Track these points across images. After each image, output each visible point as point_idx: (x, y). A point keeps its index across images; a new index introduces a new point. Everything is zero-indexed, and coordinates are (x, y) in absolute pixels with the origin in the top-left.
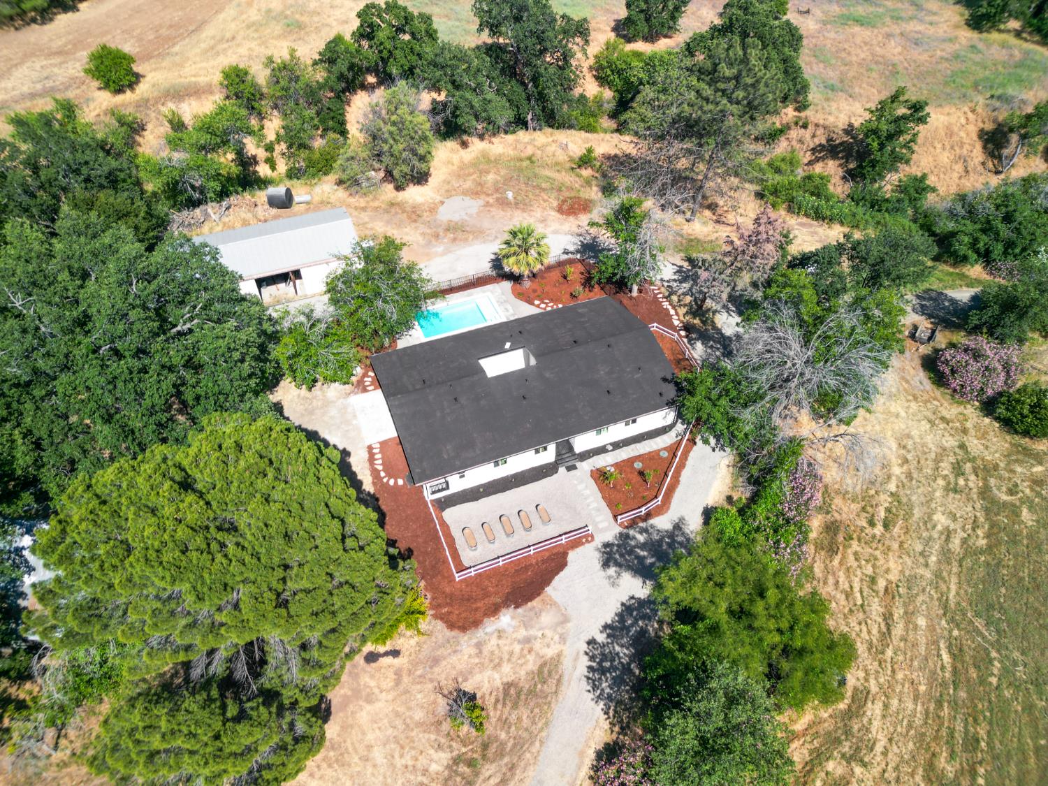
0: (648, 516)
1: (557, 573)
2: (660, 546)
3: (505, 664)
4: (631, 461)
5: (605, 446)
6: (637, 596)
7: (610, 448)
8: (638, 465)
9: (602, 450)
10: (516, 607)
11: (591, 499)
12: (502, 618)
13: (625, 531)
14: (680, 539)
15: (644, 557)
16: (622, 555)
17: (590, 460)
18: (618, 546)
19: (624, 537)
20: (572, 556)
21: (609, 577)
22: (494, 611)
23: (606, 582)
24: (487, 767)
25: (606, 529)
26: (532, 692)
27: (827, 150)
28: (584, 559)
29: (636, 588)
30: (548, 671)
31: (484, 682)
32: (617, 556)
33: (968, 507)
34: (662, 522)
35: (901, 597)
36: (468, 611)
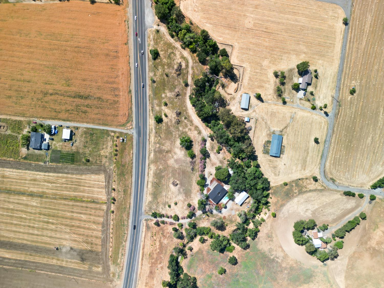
4: (210, 192)
26: (209, 177)
27: (207, 240)
28: (209, 184)
29: (206, 183)
30: (209, 178)
31: (211, 176)
32: (208, 185)
33: (192, 196)
34: (206, 188)
35: (194, 189)
36: (213, 179)
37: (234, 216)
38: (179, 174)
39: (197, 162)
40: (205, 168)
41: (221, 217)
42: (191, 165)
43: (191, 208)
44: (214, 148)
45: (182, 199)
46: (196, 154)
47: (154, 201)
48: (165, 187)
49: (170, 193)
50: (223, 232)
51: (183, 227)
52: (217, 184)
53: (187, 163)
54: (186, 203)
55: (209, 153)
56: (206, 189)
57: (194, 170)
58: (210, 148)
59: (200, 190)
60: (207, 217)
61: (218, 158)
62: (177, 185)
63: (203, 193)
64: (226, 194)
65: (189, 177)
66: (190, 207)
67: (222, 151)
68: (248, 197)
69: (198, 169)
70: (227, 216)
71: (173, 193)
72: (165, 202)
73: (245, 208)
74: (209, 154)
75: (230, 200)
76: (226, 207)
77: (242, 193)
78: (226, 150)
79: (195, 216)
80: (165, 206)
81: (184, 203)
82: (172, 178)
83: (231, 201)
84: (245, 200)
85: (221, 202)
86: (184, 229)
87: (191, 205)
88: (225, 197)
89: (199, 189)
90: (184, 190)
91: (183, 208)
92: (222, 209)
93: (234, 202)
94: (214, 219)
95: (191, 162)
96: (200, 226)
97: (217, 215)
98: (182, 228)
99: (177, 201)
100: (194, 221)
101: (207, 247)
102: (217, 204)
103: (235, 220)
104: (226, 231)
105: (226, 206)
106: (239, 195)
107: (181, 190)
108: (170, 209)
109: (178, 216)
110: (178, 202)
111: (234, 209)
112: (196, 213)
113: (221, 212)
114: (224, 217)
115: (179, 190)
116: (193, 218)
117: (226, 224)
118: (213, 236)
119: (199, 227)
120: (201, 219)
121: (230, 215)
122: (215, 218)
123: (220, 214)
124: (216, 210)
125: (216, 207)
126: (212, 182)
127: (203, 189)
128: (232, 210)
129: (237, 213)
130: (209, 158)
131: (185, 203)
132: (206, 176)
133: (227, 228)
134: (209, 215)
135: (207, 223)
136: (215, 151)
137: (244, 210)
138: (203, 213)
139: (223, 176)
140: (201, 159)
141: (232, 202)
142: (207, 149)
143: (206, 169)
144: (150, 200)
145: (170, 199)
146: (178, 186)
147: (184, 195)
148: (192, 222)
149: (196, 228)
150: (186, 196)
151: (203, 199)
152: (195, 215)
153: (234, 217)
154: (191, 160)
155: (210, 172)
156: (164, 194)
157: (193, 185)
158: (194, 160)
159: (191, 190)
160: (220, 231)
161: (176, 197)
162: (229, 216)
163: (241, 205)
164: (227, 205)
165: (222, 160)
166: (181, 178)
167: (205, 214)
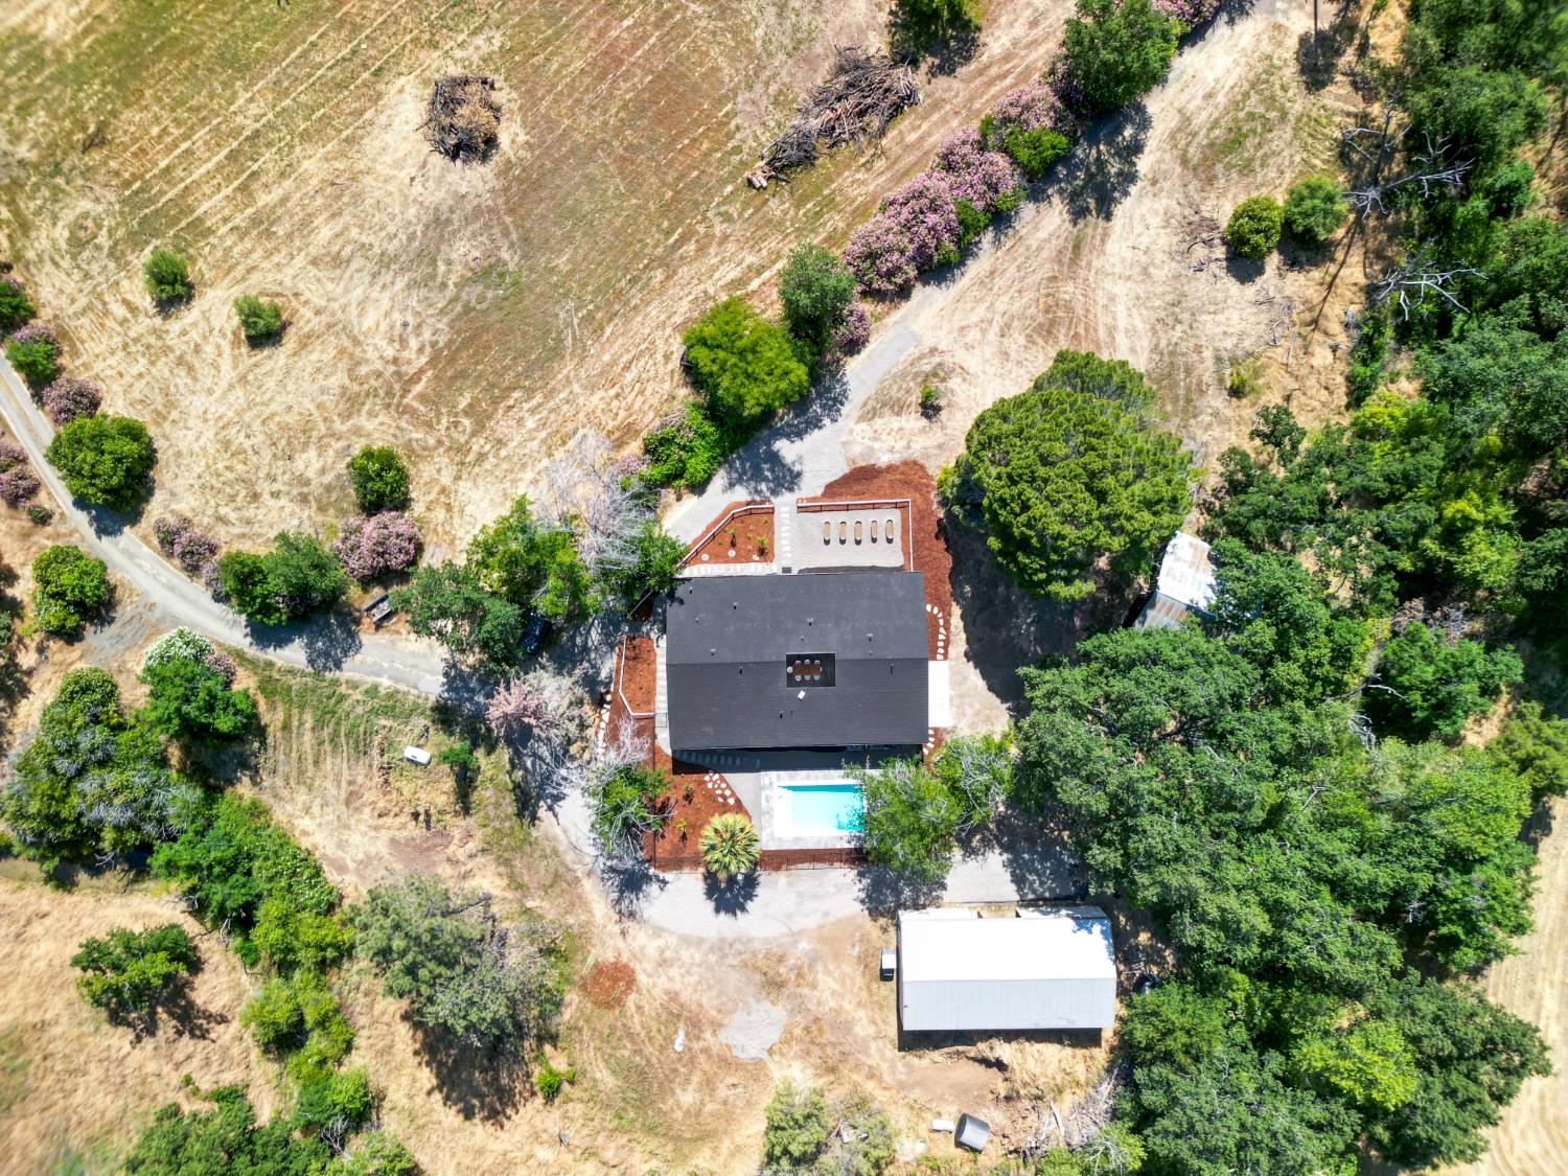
1: (836, 481)
2: (752, 474)
3: (896, 428)
4: (736, 560)
6: (788, 443)
8: (732, 553)
10: (874, 465)
11: (784, 535)
12: (886, 461)
13: (771, 497)
14: (735, 475)
15: (769, 470)
16: (784, 478)
18: (783, 487)
19: (775, 492)
20: (819, 492)
21: (800, 465)
22: (890, 468)
23: (804, 462)
24: (927, 370)
25: (784, 503)
26: (884, 404)
27: (192, 1022)
28: (812, 486)
29: (785, 448)
30: (869, 414)
31: (913, 421)
32: (788, 479)
33: (502, 425)
34: (741, 494)
35: (607, 377)
36: (908, 474)
37: (727, 1062)
38: (610, 62)
39: (906, 129)
40: (936, 269)
41: (579, 939)
42: (822, 99)
43: (371, 528)
44: (1247, 169)
45: (378, 351)
46: (995, 42)
47: (75, 76)
48: (333, 52)
49: (314, 163)
50: (450, 1117)
51: (93, 637)
52: (891, 556)
53: (799, 47)
54: (378, 430)
55: (1144, 164)
56: (722, 496)
57: (804, 179)
58: (1201, 120)
59: (655, 449)
60: (439, 793)
61: (1175, 310)
62: (470, 146)
63: (647, 497)
64: (878, 755)
65: (680, 208)
66: (372, 506)
67: (1303, 285)
68: (1086, 1038)
69: (862, 212)
70: (652, 984)
71: (341, 191)
72: (182, 205)
73: (919, 1110)
74: (1130, 177)
75: (857, 857)
76: (730, 894)
77: (1061, 923)
78: (1345, 306)
79: (327, 659)
80: (136, 240)
81: (352, 403)
82: (494, 40)
83: (844, 888)
84: (1010, 1036)
85: (741, 783)
86: (76, 660)
87: (403, 504)
88: (834, 777)
89: (650, 424)
90: (487, 273)
91: (293, 439)
92: (676, 863)
93: (872, 928)
94: (488, 880)
95: (853, 69)
96: (280, 814)
97: (561, 881)
98: (71, 636)
99: (306, 320)
100: (268, 686)
101: (106, 1104)
102: (683, 764)
103: (695, 1113)
104: (479, 1131)
105: (751, 882)
106: (996, 906)
107: (464, 251)
108: (148, 321)
109: (162, 475)
110: (304, 343)
111: (799, 1007)
112: (367, 636)
113: (631, 883)
114: (614, 981)
115: (439, 225)
116: (293, 655)
117: (559, 1062)
118: (316, 1044)
119: (256, 810)
120: (361, 749)
121: (695, 1024)
122: (516, 884)
123: (598, 900)
124: (610, 812)
125: (628, 775)
126: (859, 483)
127: (696, 465)
128: (773, 985)
129: (798, 1077)
130: (1078, 213)
131: (362, 421)
132: (859, 374)
133: (530, 1115)
134: (483, 794)
135: (381, 847)
136: (1223, 209)
137: (899, 1118)
138: (445, 715)
139: (1087, 504)
140: (999, 132)
141: (857, 910)
142: (1159, 105)
143: (928, 300)
144: (51, 28)
145: (262, 225)
146: (474, 178)
147: (437, 330)
148: (244, 682)
149: (212, 792)
150: (450, 365)
151: (590, 540)
152: (351, 644)
153: (709, 1084)
154: (877, 44)
155: (940, 373)
156: (250, 107)
157: (642, 325)
158: (903, 77)
159: (556, 353)
160: (427, 1078)
161: (338, 261)
162: (676, 1013)
163: (913, 1041)
164: (773, 889)
165: (1206, 369)
166: (587, 125)
167: (457, 744)
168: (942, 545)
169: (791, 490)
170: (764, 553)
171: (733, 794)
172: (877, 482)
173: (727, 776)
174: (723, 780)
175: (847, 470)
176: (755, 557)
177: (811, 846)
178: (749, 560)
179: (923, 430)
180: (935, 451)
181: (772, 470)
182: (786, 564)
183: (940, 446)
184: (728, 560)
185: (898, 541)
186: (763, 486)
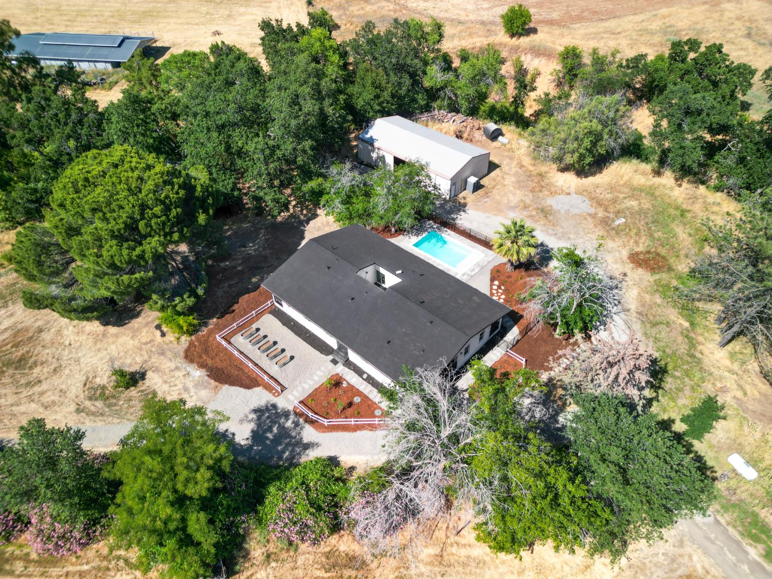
0: (312, 422)
1: (241, 386)
2: (286, 438)
3: (167, 385)
4: (359, 393)
5: (365, 372)
6: (236, 437)
7: (365, 376)
8: (357, 400)
9: (359, 372)
10: (208, 376)
11: (311, 383)
12: (198, 372)
13: (292, 413)
14: (298, 450)
15: (271, 431)
16: (268, 417)
17: (347, 370)
18: (276, 413)
19: (286, 414)
20: (258, 390)
21: (247, 417)
22: (202, 366)
23: (242, 415)
24: (101, 402)
25: (288, 401)
28: (259, 397)
29: (243, 435)
31: (153, 380)
32: (267, 415)
36: (199, 354)
56: (321, 443)
85: (482, 286)
102: (513, 318)
126: (231, 374)
128: (545, 212)
155: (98, 394)
168: (236, 307)
169: (274, 406)
170: (337, 382)
171: (492, 285)
172: (219, 365)
173: (488, 294)
174: (492, 294)
175: (226, 387)
176: (345, 385)
177: (468, 241)
178: (351, 387)
179: (157, 370)
180: (169, 353)
181: (270, 429)
182: (331, 365)
183: (163, 353)
184: (365, 398)
185: (254, 326)
186: (289, 424)
